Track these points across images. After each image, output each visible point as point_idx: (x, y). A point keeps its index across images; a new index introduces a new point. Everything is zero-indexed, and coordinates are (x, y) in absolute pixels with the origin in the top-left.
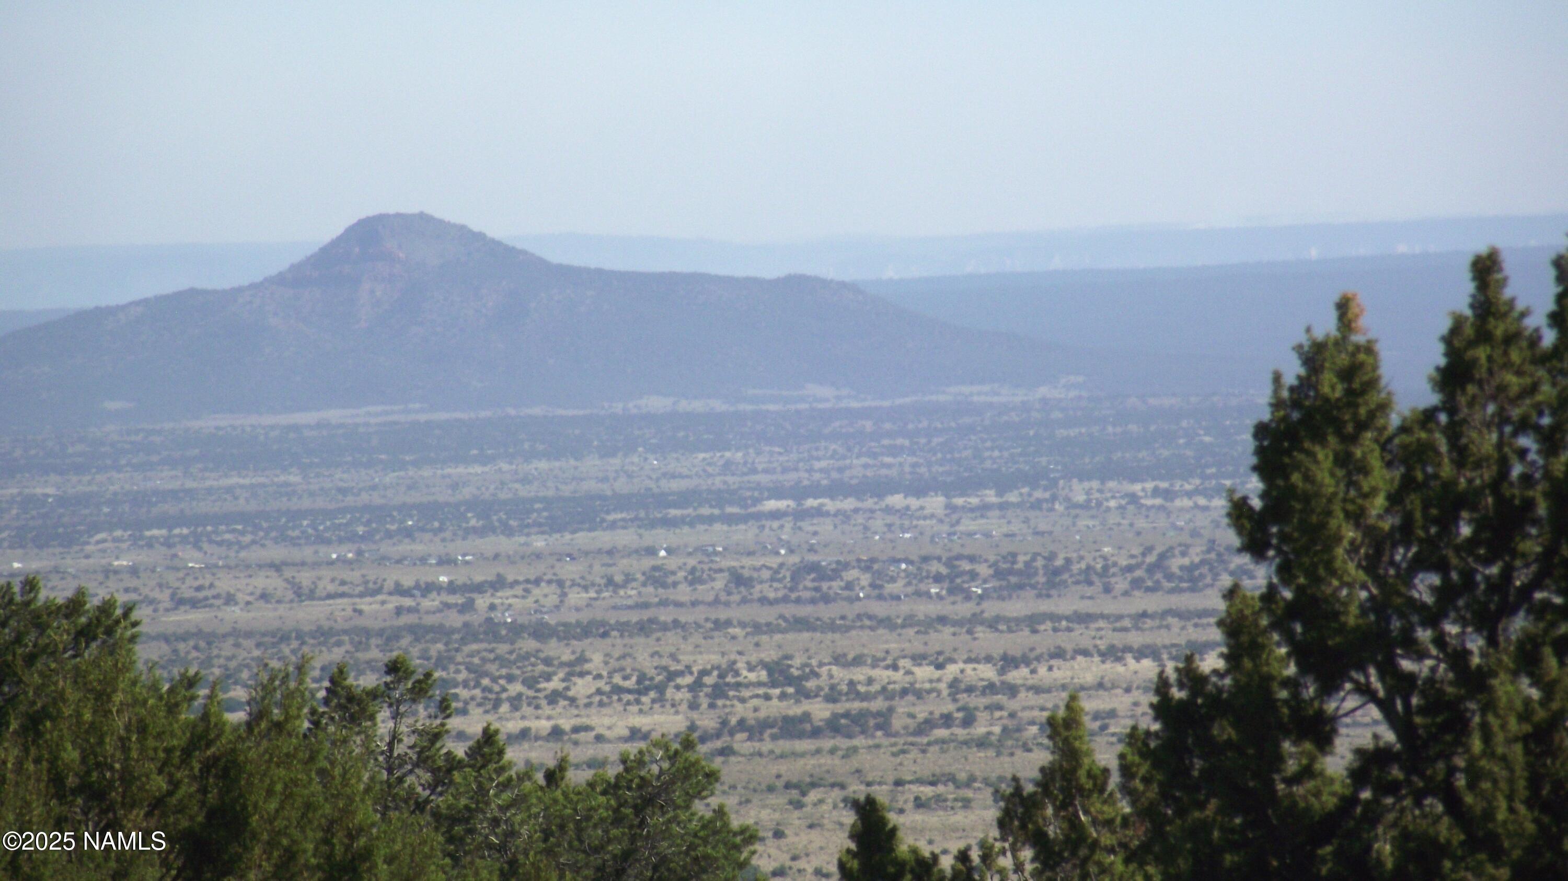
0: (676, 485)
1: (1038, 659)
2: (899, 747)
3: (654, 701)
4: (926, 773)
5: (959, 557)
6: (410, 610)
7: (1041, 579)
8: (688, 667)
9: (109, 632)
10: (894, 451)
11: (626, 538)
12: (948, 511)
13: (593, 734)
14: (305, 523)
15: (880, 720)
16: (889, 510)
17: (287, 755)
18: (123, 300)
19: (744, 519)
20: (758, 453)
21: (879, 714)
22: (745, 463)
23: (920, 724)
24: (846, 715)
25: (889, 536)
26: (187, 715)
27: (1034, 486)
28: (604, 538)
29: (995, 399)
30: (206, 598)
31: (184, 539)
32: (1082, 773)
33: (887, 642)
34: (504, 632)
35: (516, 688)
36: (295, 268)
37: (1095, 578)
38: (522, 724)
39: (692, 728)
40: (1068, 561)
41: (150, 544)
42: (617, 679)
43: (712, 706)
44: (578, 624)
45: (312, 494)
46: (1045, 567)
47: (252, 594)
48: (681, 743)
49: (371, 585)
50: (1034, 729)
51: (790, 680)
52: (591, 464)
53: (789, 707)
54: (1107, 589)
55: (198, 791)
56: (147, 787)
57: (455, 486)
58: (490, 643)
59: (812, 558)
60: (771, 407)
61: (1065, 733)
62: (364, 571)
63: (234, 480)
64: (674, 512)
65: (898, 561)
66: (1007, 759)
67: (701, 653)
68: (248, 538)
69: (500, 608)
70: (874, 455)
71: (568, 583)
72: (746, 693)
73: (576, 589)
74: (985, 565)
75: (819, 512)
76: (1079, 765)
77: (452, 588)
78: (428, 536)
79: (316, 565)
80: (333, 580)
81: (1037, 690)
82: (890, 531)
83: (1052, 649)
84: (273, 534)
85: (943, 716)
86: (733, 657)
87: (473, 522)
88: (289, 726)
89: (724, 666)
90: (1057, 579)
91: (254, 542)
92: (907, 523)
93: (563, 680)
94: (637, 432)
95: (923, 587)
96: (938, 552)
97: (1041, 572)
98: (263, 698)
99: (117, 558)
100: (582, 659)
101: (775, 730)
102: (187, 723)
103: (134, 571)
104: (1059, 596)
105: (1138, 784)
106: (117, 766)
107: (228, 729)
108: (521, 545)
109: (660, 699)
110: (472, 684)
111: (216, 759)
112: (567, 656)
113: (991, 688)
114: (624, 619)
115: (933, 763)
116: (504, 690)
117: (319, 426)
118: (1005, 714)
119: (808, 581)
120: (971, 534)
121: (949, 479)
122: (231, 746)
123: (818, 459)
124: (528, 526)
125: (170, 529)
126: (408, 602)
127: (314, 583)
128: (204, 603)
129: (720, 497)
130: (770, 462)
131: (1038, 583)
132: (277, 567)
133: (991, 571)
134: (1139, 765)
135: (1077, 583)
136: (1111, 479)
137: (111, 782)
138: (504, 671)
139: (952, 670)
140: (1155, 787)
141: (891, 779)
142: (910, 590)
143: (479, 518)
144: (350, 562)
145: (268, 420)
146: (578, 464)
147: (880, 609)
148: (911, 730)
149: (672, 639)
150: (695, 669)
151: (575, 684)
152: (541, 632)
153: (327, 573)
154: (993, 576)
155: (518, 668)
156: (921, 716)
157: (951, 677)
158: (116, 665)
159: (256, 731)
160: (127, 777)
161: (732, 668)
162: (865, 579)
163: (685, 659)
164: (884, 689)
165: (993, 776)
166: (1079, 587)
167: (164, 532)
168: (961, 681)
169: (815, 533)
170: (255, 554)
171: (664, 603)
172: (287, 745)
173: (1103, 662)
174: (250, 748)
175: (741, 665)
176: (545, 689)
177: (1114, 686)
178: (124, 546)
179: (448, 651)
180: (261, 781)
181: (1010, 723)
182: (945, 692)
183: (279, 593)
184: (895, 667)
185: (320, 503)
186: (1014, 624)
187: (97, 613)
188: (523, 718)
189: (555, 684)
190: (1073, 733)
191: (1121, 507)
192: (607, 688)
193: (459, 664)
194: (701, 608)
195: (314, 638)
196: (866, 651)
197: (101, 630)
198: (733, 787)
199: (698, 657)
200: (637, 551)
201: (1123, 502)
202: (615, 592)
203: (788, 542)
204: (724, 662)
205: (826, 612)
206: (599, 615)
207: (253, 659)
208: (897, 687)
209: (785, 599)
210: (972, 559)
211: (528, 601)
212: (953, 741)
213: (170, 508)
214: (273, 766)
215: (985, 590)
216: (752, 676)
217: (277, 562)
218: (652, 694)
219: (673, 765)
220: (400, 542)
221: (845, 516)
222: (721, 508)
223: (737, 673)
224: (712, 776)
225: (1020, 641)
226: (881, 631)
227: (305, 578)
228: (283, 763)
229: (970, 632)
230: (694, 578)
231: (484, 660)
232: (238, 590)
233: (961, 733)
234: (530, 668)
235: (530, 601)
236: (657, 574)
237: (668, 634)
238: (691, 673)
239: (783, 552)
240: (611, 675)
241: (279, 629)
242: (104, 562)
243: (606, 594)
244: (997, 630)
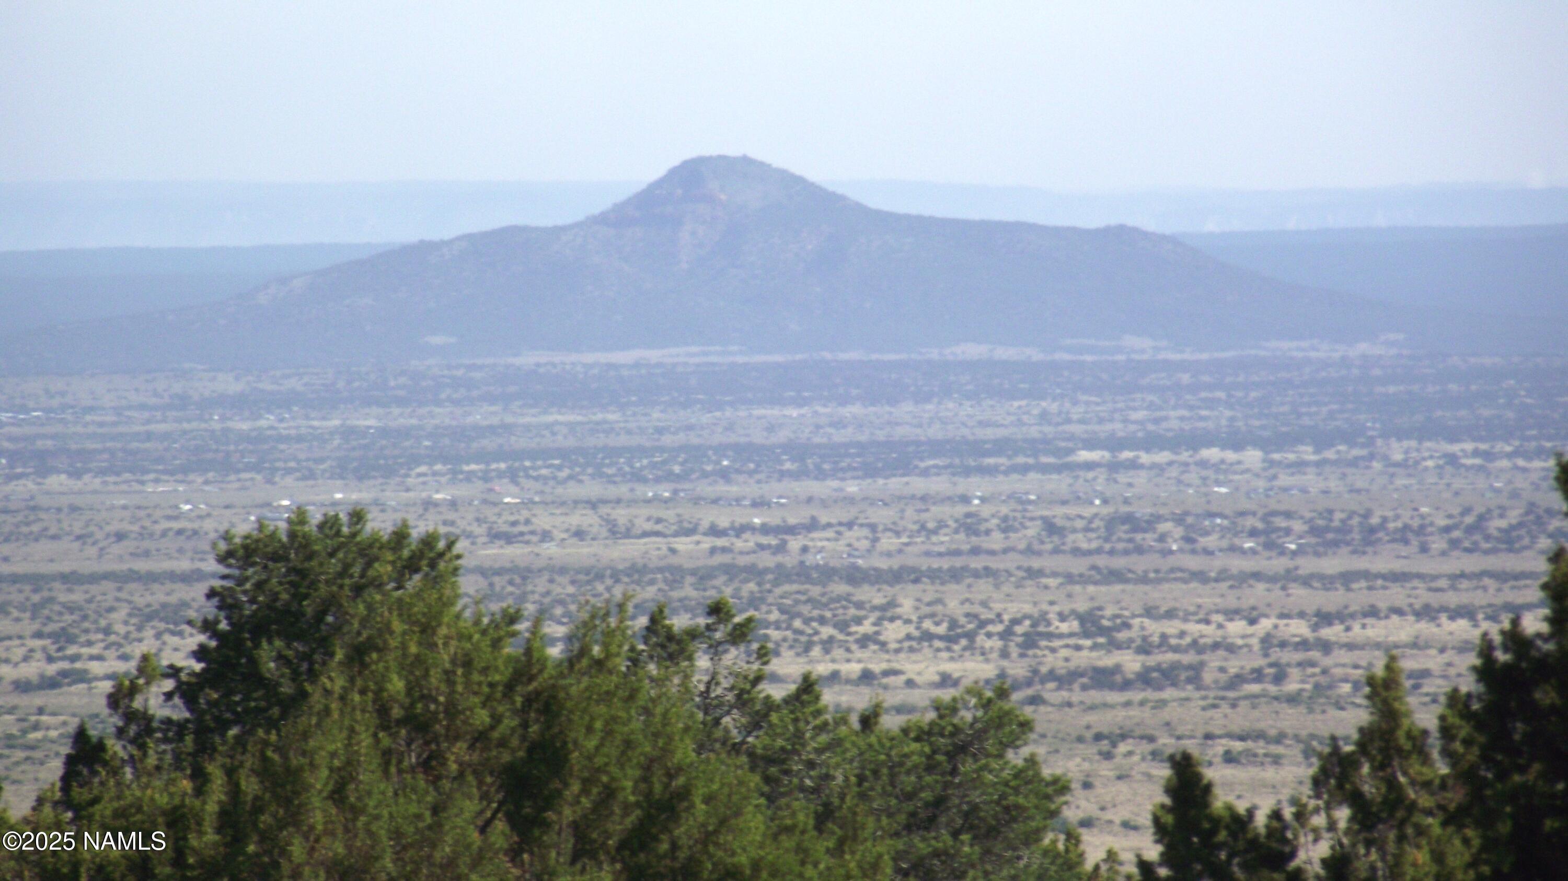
0: (990, 433)
1: (1352, 616)
2: (1210, 701)
3: (965, 649)
4: (1235, 728)
5: (1274, 513)
6: (724, 550)
7: (1356, 536)
8: (999, 615)
9: (433, 565)
10: (1211, 404)
11: (939, 485)
12: (1266, 465)
13: (903, 678)
14: (622, 460)
15: (1191, 673)
16: (1203, 464)
17: (608, 693)
18: (447, 235)
19: (1058, 469)
20: (1075, 403)
21: (1190, 667)
22: (1060, 413)
23: (1231, 678)
24: (1158, 668)
25: (1203, 489)
26: (510, 649)
27: (1352, 444)
28: (918, 485)
29: (1313, 354)
30: (522, 534)
31: (500, 475)
32: (1401, 734)
33: (1200, 596)
34: (815, 575)
35: (827, 631)
36: (619, 208)
37: (1410, 536)
38: (832, 667)
39: (1002, 675)
40: (1385, 520)
41: (469, 477)
42: (927, 624)
43: (1022, 655)
44: (891, 570)
45: (629, 432)
46: (1361, 523)
47: (567, 530)
48: (994, 691)
49: (686, 525)
50: (1346, 688)
51: (1103, 631)
52: (906, 408)
53: (1100, 658)
54: (1424, 549)
55: (520, 725)
56: (471, 721)
57: (771, 429)
58: (803, 584)
59: (1125, 509)
60: (1088, 358)
61: (1384, 694)
62: (679, 511)
63: (550, 418)
64: (991, 461)
65: (1212, 515)
66: (1320, 717)
67: (1012, 601)
68: (565, 473)
69: (812, 550)
70: (1191, 408)
71: (881, 528)
72: (1056, 643)
73: (889, 534)
74: (1300, 521)
75: (1133, 465)
76: (1398, 726)
77: (765, 529)
78: (741, 478)
79: (632, 502)
80: (649, 519)
81: (1351, 647)
82: (1205, 485)
83: (1367, 609)
84: (590, 470)
85: (1254, 671)
86: (1045, 607)
87: (788, 466)
88: (610, 664)
89: (1036, 615)
90: (1373, 538)
91: (571, 477)
92: (1221, 477)
93: (875, 624)
94: (952, 378)
95: (1237, 541)
96: (1251, 506)
97: (1356, 530)
98: (585, 635)
99: (437, 492)
100: (892, 604)
101: (1085, 680)
102: (509, 659)
103: (453, 504)
104: (1375, 553)
105: (1458, 746)
106: (442, 699)
107: (549, 664)
108: (835, 490)
109: (970, 648)
110: (784, 625)
111: (538, 693)
112: (879, 600)
113: (1303, 645)
114: (935, 566)
115: (1241, 719)
116: (817, 633)
117: (637, 365)
118: (1317, 670)
119: (1122, 531)
120: (1285, 490)
121: (1266, 434)
122: (552, 682)
123: (1135, 409)
124: (842, 469)
125: (488, 463)
126: (721, 542)
127: (630, 521)
128: (520, 539)
129: (1035, 446)
130: (1086, 412)
131: (1353, 539)
132: (593, 505)
133: (1305, 528)
134: (1460, 727)
135: (1393, 541)
136: (1430, 440)
137: (436, 713)
138: (816, 613)
139: (1266, 624)
140: (1476, 750)
141: (1200, 732)
142: (1225, 543)
143: (793, 460)
144: (666, 501)
145: (590, 358)
146: (893, 410)
147: (1193, 563)
148: (1222, 684)
149: (983, 588)
150: (1006, 617)
151: (886, 629)
152: (855, 576)
153: (645, 511)
154: (1307, 532)
155: (831, 610)
156: (1233, 671)
157: (1262, 633)
158: (440, 599)
159: (577, 667)
160: (451, 710)
161: (1043, 618)
162: (1179, 532)
163: (997, 607)
164: (1195, 643)
165: (1304, 733)
166: (1395, 546)
167: (482, 467)
168: (1274, 637)
169: (1130, 485)
170: (573, 490)
171: (975, 551)
172: (608, 682)
173: (1418, 621)
174: (571, 685)
175: (1052, 616)
176: (856, 633)
177: (1427, 646)
178: (444, 480)
179: (761, 592)
180: (581, 718)
181: (1323, 680)
182: (1257, 647)
183: (595, 530)
184: (1208, 622)
185: (635, 441)
186: (1327, 582)
187: (421, 546)
188: (833, 661)
189: (867, 627)
190: (1393, 694)
191: (1438, 467)
192: (916, 633)
193: (771, 605)
194: (1011, 555)
195: (628, 575)
196: (1177, 605)
197: (425, 562)
198: (1043, 736)
199: (1009, 605)
200: (949, 498)
201: (1441, 462)
202: (928, 538)
203: (1102, 493)
204: (1035, 612)
205: (1140, 563)
206: (911, 561)
207: (568, 595)
208: (1208, 641)
209: (1099, 551)
210: (1288, 515)
211: (841, 543)
212: (1264, 696)
213: (488, 443)
214: (593, 703)
215: (1300, 545)
216: (1064, 627)
217: (594, 500)
218: (964, 642)
219: (986, 713)
220: (716, 482)
221: (1159, 469)
222: (1035, 456)
223: (1049, 624)
224: (1026, 726)
225: (1333, 600)
226: (1194, 585)
227: (621, 515)
228: (603, 700)
229: (1284, 588)
230: (1007, 527)
231: (797, 602)
232: (554, 527)
233: (1273, 689)
234: (840, 611)
235: (841, 546)
236: (969, 521)
237: (982, 581)
238: (1001, 622)
239: (1097, 502)
240: (921, 619)
241: (593, 567)
242: (424, 495)
243: (919, 540)
244: (1311, 587)
